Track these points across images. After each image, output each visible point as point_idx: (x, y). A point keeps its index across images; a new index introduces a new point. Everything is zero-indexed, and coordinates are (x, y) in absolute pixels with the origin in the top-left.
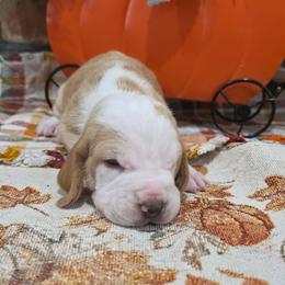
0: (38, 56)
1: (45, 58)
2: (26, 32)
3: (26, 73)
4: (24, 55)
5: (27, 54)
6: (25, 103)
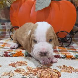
0: (9, 23)
1: (11, 24)
2: (6, 17)
3: (6, 28)
4: (6, 23)
5: (7, 23)
6: (6, 36)
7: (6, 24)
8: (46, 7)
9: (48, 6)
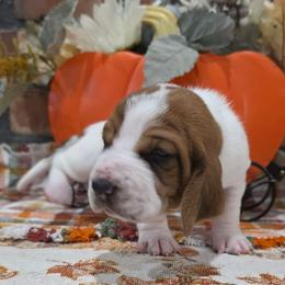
4: (31, 146)
5: (34, 146)
6: (32, 193)
7: (31, 150)
8: (182, 74)
9: (188, 70)
